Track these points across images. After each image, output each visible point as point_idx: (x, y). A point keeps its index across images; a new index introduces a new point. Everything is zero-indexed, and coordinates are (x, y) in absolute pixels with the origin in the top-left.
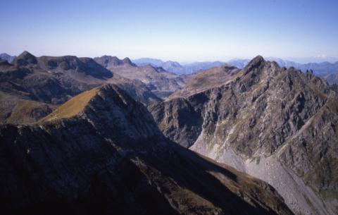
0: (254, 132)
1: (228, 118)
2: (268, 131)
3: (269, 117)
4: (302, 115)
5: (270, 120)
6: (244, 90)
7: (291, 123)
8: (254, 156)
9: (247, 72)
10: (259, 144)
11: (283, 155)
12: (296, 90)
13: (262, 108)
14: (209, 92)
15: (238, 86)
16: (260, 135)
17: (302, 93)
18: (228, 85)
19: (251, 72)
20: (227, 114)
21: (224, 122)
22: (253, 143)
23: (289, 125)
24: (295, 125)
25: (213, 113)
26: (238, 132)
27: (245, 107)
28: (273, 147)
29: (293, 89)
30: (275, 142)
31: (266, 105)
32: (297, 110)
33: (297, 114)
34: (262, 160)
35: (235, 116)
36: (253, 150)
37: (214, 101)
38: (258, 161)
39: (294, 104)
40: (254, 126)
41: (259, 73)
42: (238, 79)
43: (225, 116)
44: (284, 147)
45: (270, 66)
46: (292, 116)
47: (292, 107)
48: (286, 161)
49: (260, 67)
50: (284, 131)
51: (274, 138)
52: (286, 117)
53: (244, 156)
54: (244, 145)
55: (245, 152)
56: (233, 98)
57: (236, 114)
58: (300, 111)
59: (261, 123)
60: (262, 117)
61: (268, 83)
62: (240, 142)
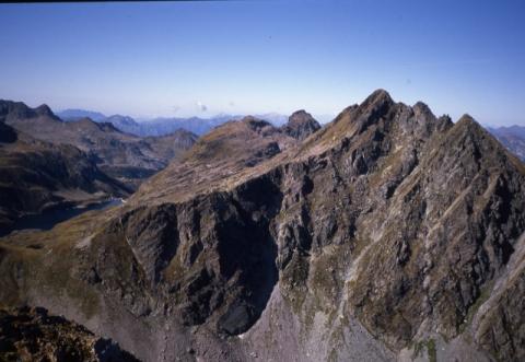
0: (412, 275)
1: (337, 239)
2: (442, 271)
3: (440, 235)
4: (507, 227)
5: (443, 243)
6: (362, 168)
7: (490, 249)
8: (418, 338)
9: (364, 128)
10: (424, 305)
11: (488, 333)
12: (490, 169)
13: (416, 214)
14: (278, 173)
15: (347, 159)
16: (426, 283)
17: (502, 176)
18: (323, 155)
19: (373, 128)
20: (335, 229)
21: (327, 251)
22: (411, 303)
23: (485, 254)
24: (496, 252)
25: (299, 227)
26: (371, 278)
27: (371, 211)
28: (458, 312)
29: (483, 167)
30: (461, 299)
31: (425, 206)
32: (497, 216)
33: (499, 227)
34: (441, 348)
35: (352, 235)
36: (413, 321)
37: (297, 196)
38: (432, 352)
39: (491, 203)
40: (407, 259)
41: (387, 129)
42: (346, 143)
43: (331, 235)
44: (482, 309)
45: (413, 114)
46: (489, 232)
47: (487, 210)
48: (495, 348)
49: (387, 116)
50: (477, 269)
51: (458, 288)
52: (479, 235)
53: (393, 340)
54: (390, 310)
55: (394, 330)
56: (340, 189)
57: (353, 228)
58: (504, 220)
59: (423, 250)
60: (420, 235)
61: (415, 152)
62: (379, 303)
